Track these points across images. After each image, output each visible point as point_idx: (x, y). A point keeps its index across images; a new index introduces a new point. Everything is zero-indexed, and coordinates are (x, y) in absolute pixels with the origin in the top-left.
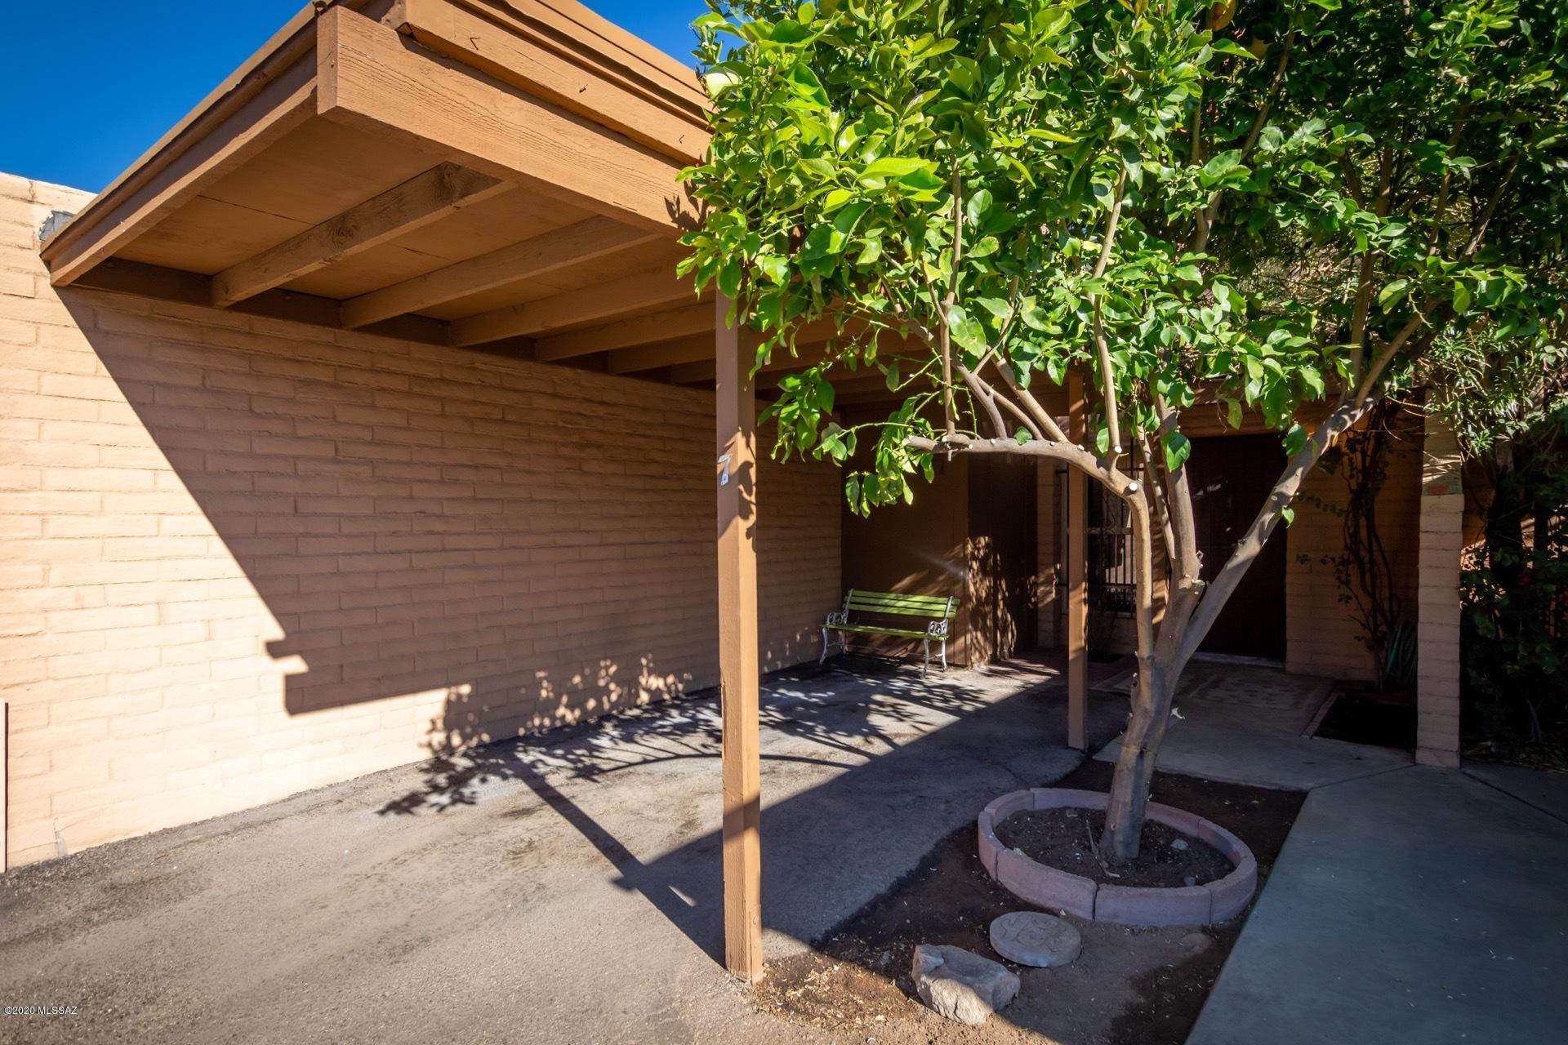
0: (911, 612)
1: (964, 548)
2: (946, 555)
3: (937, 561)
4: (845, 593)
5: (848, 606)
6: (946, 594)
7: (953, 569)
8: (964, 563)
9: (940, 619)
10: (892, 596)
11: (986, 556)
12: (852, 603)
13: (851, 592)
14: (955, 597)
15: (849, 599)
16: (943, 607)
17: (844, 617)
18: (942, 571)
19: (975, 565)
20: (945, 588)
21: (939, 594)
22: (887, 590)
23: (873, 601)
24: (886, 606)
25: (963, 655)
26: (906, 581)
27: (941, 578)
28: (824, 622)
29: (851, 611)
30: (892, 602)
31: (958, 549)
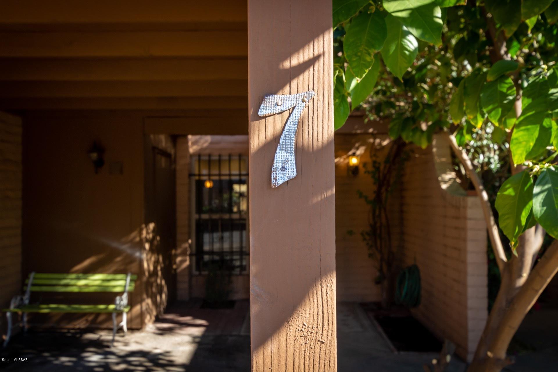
0: (92, 289)
1: (140, 233)
2: (124, 239)
3: (115, 245)
4: (25, 276)
5: (29, 289)
6: (124, 272)
7: (129, 251)
8: (140, 246)
9: (121, 294)
10: (73, 276)
11: (154, 238)
12: (34, 285)
13: (32, 275)
14: (133, 274)
15: (30, 281)
16: (122, 283)
17: (26, 299)
18: (117, 253)
19: (147, 246)
20: (122, 267)
21: (117, 272)
22: (66, 270)
23: (54, 282)
24: (67, 285)
25: (138, 320)
26: (86, 263)
27: (119, 259)
28: (8, 306)
29: (33, 293)
30: (73, 282)
31: (134, 234)
